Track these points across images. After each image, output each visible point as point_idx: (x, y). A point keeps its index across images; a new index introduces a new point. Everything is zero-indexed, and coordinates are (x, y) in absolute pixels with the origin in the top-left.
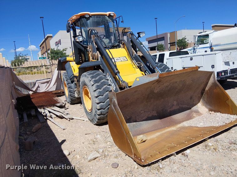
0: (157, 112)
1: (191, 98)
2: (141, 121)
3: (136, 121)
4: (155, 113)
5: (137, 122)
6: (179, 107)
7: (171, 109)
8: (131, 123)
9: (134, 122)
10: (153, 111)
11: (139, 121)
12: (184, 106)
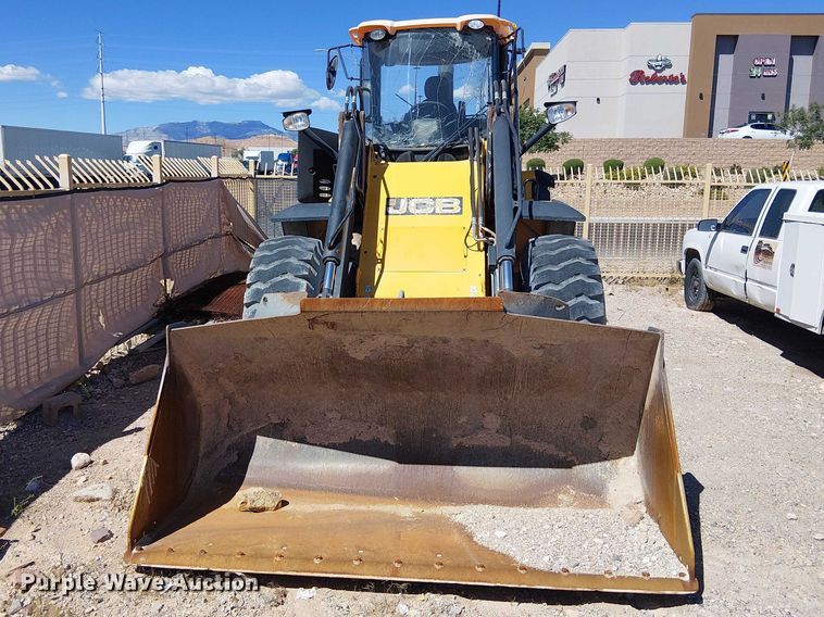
0: (398, 435)
1: (589, 423)
2: (320, 445)
3: (302, 440)
4: (387, 435)
5: (306, 446)
6: (508, 444)
7: (467, 442)
8: (281, 442)
9: (295, 441)
10: (382, 425)
11: (316, 445)
12: (537, 446)
